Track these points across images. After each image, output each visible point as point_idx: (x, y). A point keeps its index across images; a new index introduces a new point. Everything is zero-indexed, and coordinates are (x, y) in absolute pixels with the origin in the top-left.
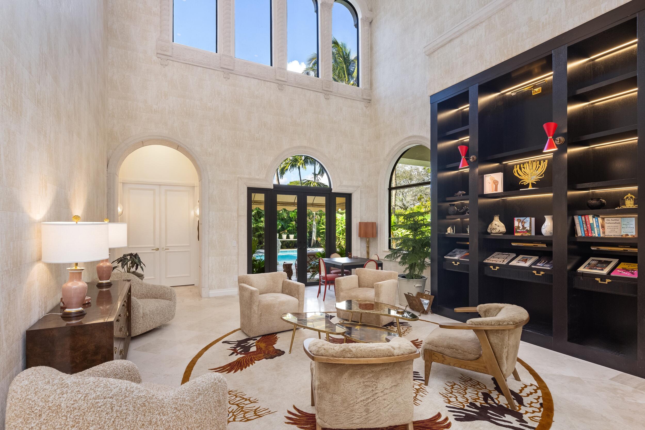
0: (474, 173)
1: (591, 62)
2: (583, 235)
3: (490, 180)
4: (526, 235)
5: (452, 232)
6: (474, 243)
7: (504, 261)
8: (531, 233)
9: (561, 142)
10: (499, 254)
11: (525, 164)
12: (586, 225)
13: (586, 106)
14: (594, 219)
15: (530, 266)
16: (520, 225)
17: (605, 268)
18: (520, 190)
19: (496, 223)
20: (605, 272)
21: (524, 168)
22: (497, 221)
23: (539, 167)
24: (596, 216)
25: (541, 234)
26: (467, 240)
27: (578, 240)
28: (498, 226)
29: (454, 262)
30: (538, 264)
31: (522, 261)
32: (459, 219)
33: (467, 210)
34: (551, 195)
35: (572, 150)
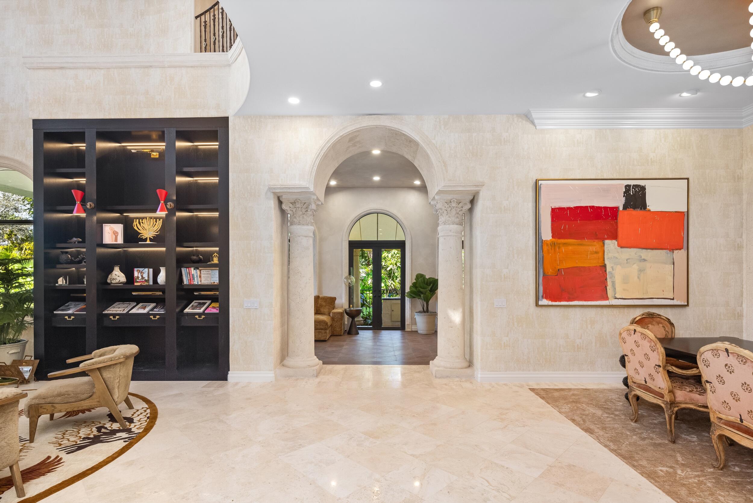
0: (92, 221)
1: (195, 147)
2: (188, 283)
3: (109, 230)
4: (144, 284)
5: (64, 283)
6: (92, 294)
7: (124, 310)
8: (149, 283)
9: (172, 207)
10: (120, 304)
11: (143, 220)
12: (190, 275)
13: (191, 180)
14: (195, 271)
15: (148, 312)
16: (140, 276)
17: (202, 308)
18: (139, 243)
19: (117, 273)
20: (201, 311)
21: (143, 223)
22: (117, 271)
23: (155, 224)
24: (196, 268)
25: (157, 283)
26: (83, 291)
27: (185, 287)
28: (118, 276)
29: (67, 317)
30: (155, 310)
31: (142, 308)
32: (74, 269)
33: (83, 259)
34: (164, 249)
35: (179, 214)
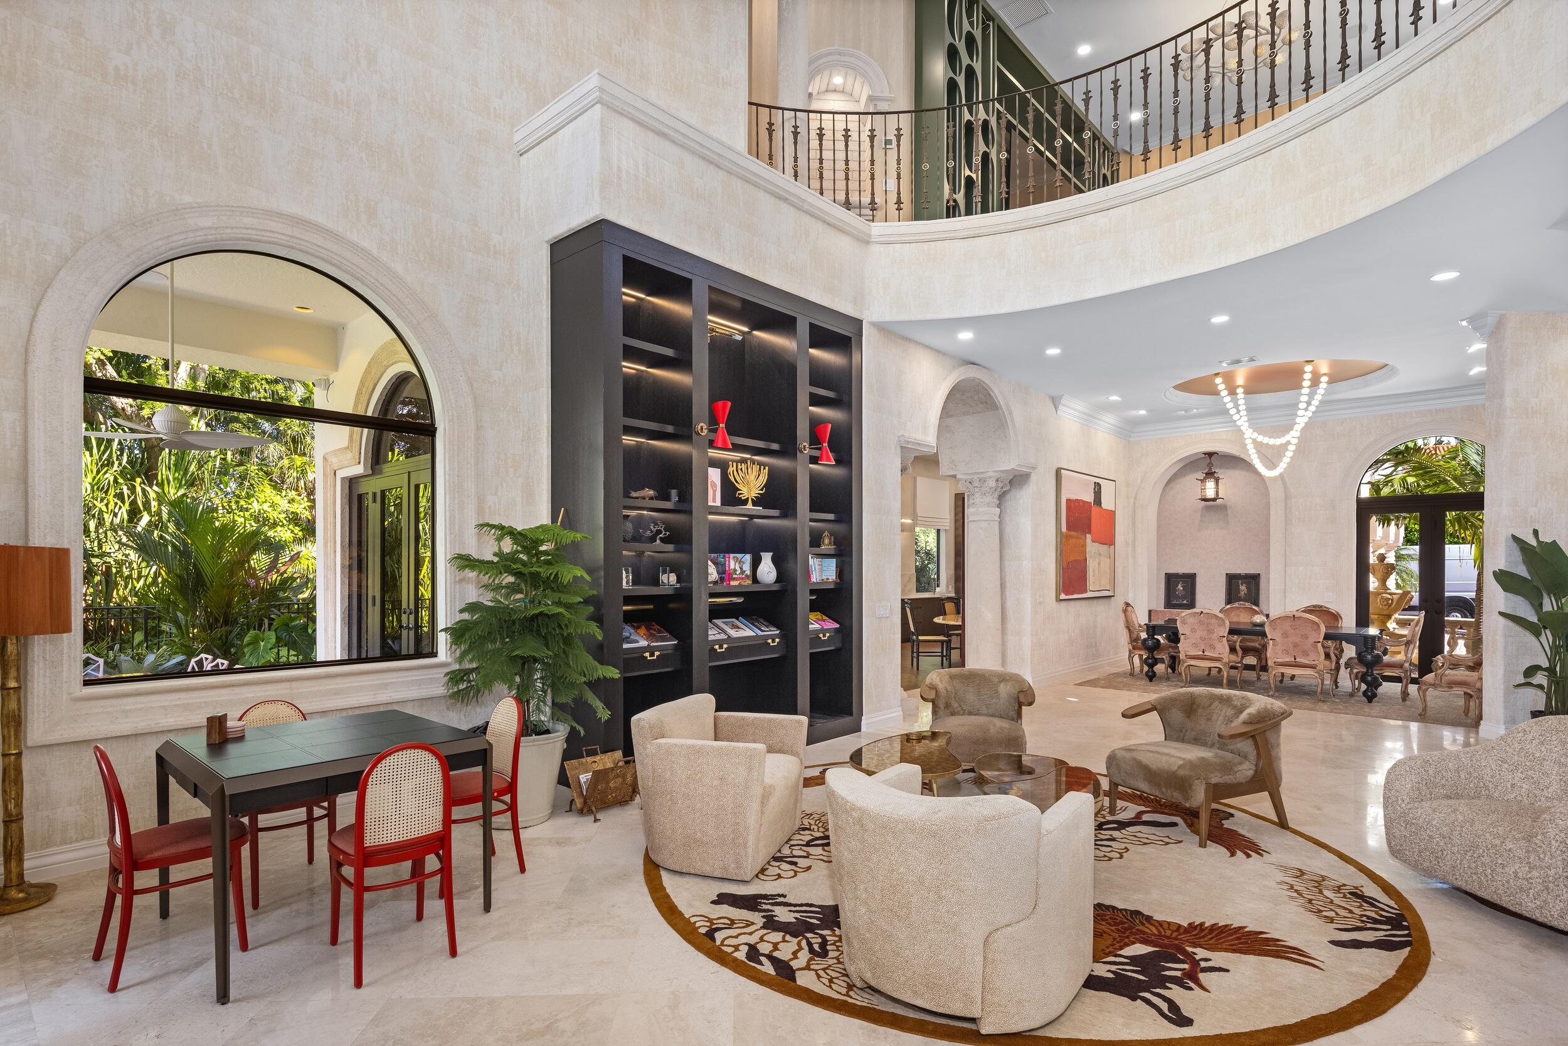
0: (703, 460)
4: (745, 584)
6: (703, 605)
8: (748, 580)
11: (742, 464)
16: (738, 568)
21: (741, 470)
23: (759, 475)
25: (758, 581)
29: (647, 655)
33: (659, 532)
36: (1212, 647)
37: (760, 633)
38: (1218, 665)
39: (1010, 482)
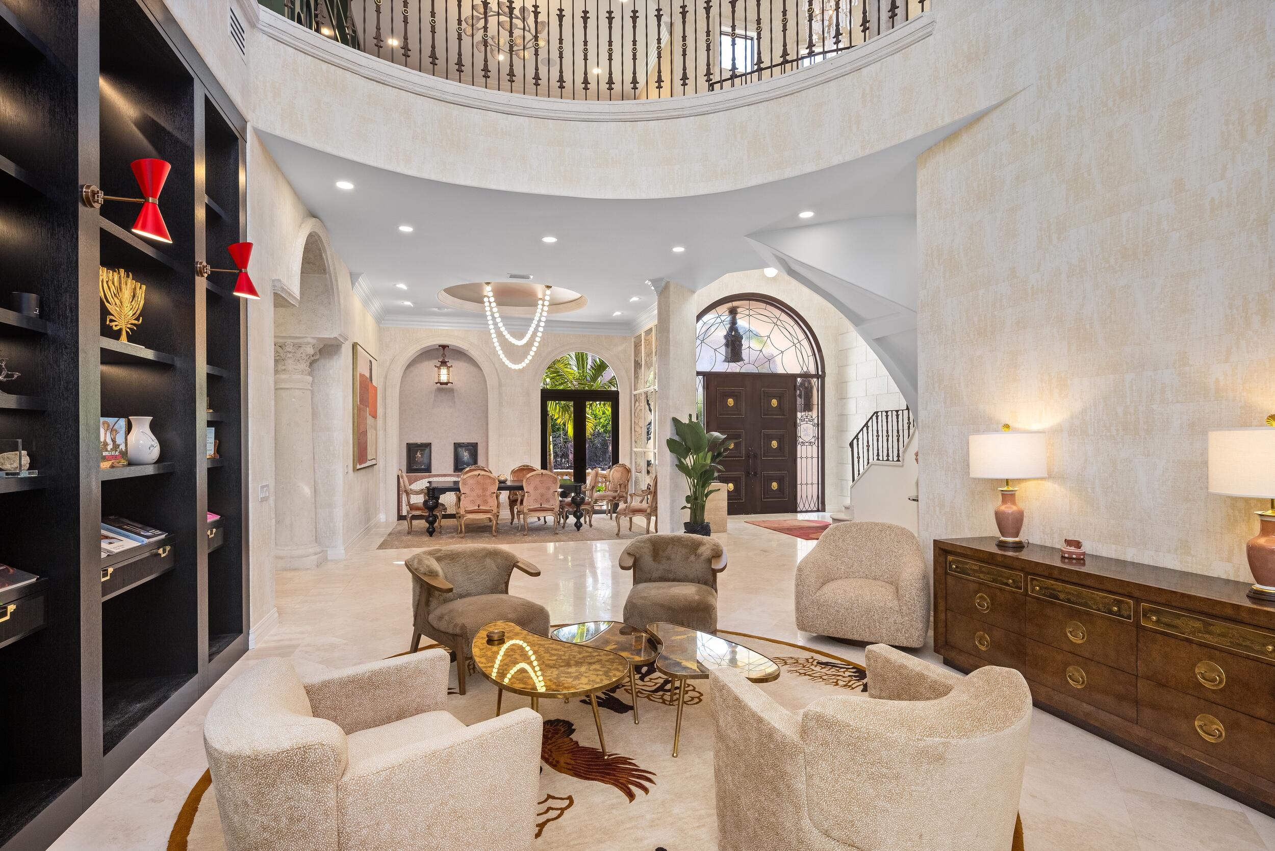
8: (127, 460)
11: (114, 274)
16: (109, 441)
21: (112, 282)
23: (135, 295)
36: (485, 502)
37: (146, 541)
38: (489, 516)
39: (320, 351)
